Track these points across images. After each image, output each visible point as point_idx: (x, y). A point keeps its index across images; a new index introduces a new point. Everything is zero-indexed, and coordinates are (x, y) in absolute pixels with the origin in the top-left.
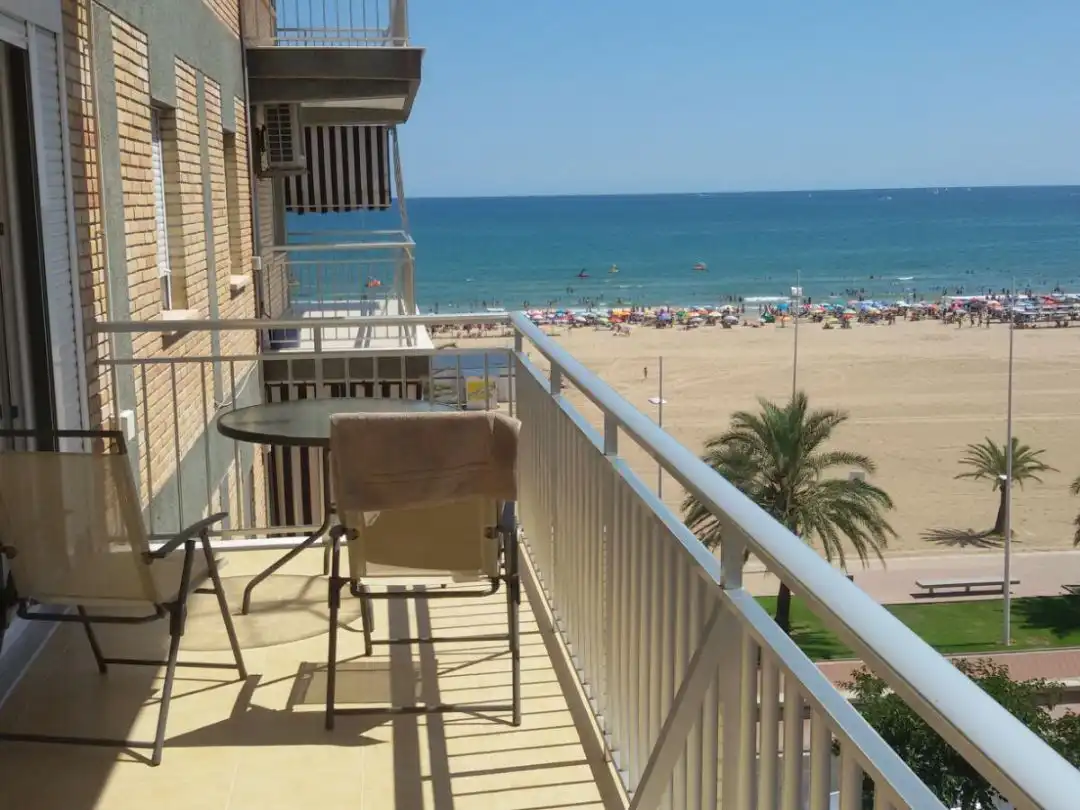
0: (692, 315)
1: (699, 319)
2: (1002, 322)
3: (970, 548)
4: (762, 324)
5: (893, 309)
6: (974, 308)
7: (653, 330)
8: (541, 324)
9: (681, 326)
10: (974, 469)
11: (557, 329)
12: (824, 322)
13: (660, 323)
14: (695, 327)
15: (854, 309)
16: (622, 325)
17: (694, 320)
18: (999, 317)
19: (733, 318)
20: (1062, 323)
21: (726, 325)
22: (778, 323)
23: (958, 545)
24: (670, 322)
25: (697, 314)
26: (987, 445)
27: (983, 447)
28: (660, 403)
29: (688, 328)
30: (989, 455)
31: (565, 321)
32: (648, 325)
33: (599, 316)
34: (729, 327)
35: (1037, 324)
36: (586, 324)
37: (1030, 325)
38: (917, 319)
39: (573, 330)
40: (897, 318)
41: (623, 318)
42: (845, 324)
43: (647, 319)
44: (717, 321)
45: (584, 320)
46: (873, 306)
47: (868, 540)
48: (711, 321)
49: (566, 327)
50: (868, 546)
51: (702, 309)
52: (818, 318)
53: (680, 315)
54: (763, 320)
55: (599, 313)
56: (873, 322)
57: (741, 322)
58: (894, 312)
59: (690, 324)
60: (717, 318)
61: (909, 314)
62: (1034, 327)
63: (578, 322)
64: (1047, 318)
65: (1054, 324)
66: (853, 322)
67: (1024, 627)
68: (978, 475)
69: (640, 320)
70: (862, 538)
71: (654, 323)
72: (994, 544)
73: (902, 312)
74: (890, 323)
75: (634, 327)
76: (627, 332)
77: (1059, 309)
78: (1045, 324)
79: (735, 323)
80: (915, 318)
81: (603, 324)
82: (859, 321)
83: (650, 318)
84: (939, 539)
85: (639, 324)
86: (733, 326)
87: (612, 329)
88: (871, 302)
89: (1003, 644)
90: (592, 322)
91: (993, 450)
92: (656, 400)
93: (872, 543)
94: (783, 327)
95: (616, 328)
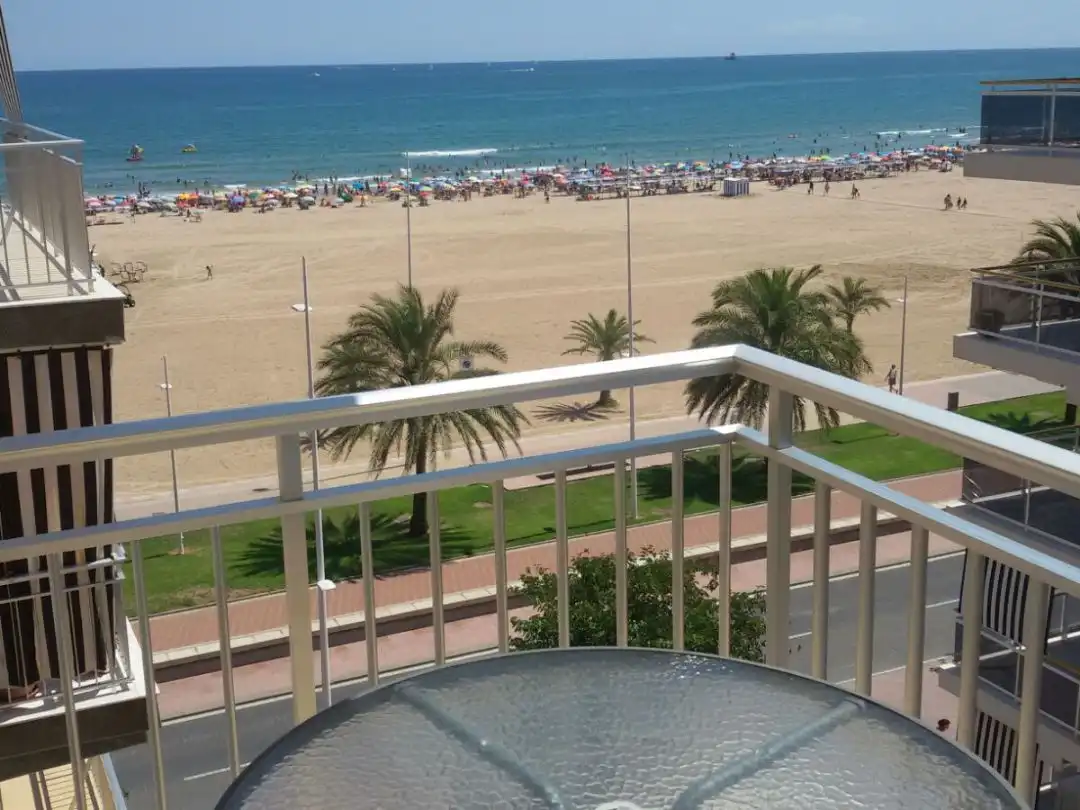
0: (266, 196)
1: (274, 201)
2: (569, 194)
3: (579, 422)
4: (341, 204)
5: (467, 184)
6: (541, 181)
7: (225, 214)
8: (99, 212)
9: (253, 209)
10: (579, 344)
11: (118, 217)
12: (402, 200)
13: (234, 206)
14: (271, 209)
15: (428, 185)
16: (193, 210)
17: (268, 202)
18: (565, 190)
19: (311, 199)
20: (622, 193)
21: (304, 206)
22: (356, 202)
23: (568, 420)
24: (243, 204)
25: (271, 196)
26: (590, 320)
27: (586, 322)
28: (306, 310)
29: (263, 211)
30: (592, 330)
31: (128, 207)
32: (220, 209)
33: (164, 200)
34: (307, 208)
35: (601, 195)
36: (150, 210)
37: (594, 196)
38: (491, 195)
39: (137, 217)
40: (473, 194)
41: (192, 202)
42: (423, 203)
43: (217, 202)
44: (293, 202)
45: (148, 205)
46: (447, 182)
47: (503, 429)
48: (286, 203)
49: (129, 214)
50: (504, 434)
51: (276, 190)
52: (395, 197)
53: (252, 196)
54: (341, 200)
55: (164, 197)
56: (448, 199)
57: (318, 202)
58: (468, 188)
59: (265, 208)
60: (292, 199)
61: (483, 189)
62: (598, 199)
63: (142, 208)
64: (610, 190)
65: (615, 195)
66: (430, 198)
67: (647, 499)
68: (583, 350)
69: (210, 204)
70: (497, 427)
71: (226, 206)
72: (599, 417)
73: (475, 187)
74: (466, 200)
75: (204, 211)
76: (198, 217)
77: (617, 180)
78: (606, 195)
79: (312, 203)
80: (488, 193)
81: (169, 209)
82: (436, 198)
83: (221, 201)
84: (551, 415)
85: (210, 208)
86: (311, 208)
87: (181, 214)
88: (445, 179)
89: (632, 518)
90: (157, 207)
91: (596, 326)
92: (301, 307)
93: (507, 432)
94: (361, 206)
95: (185, 213)
